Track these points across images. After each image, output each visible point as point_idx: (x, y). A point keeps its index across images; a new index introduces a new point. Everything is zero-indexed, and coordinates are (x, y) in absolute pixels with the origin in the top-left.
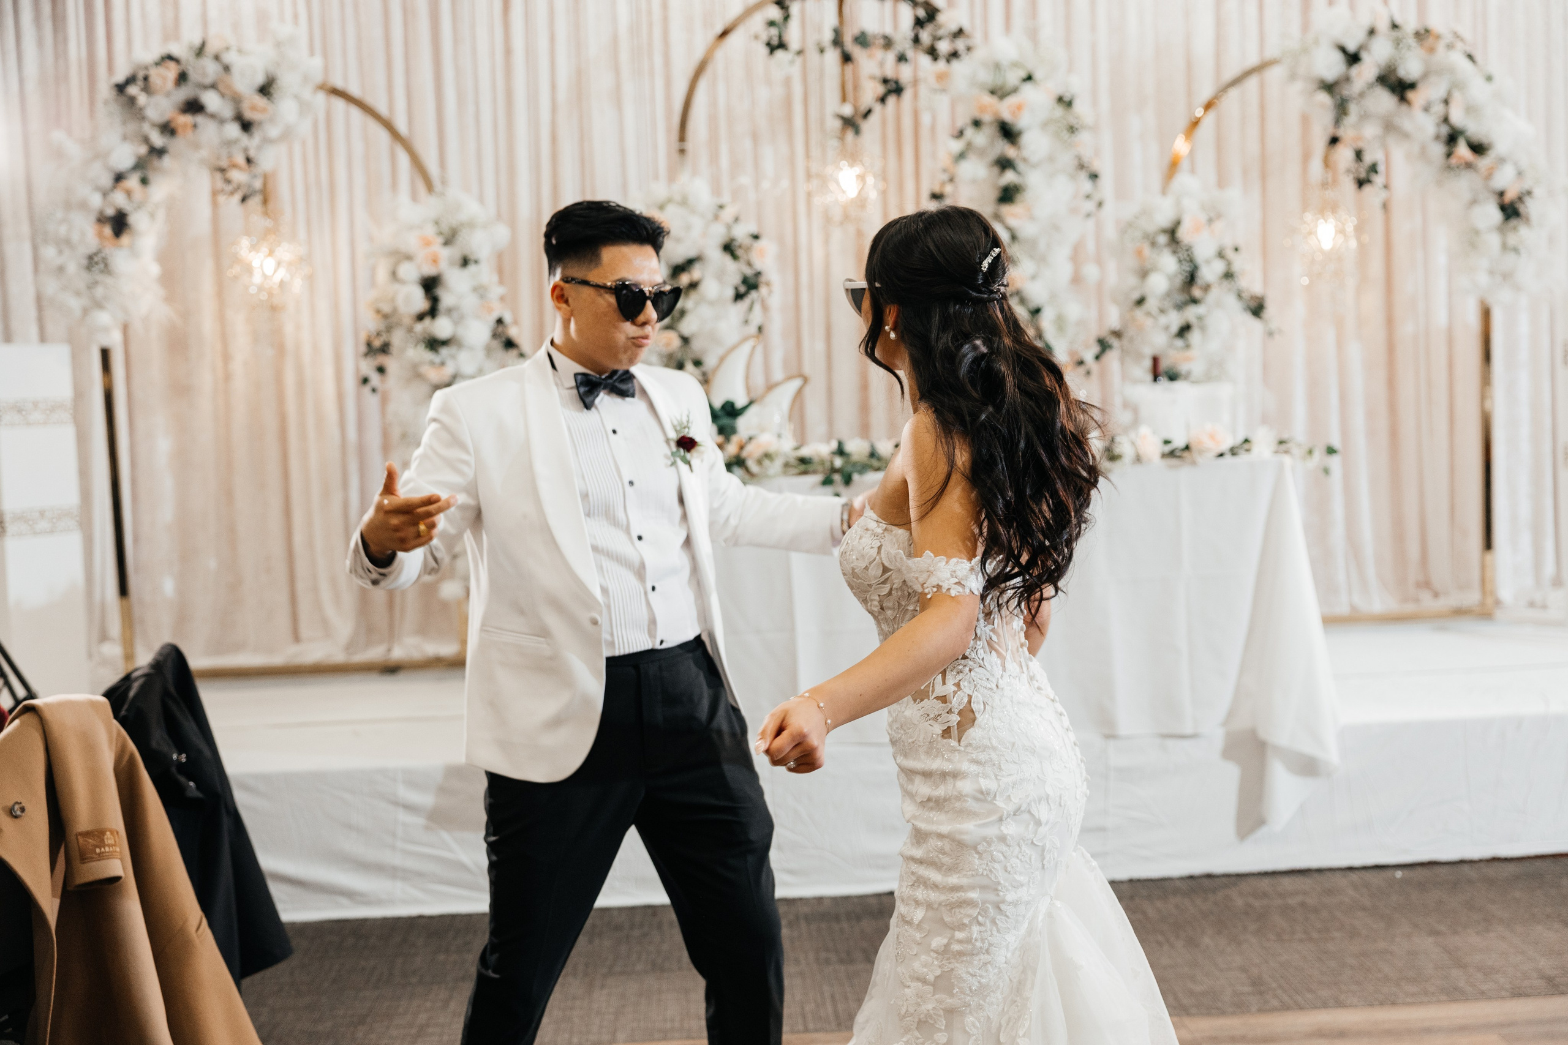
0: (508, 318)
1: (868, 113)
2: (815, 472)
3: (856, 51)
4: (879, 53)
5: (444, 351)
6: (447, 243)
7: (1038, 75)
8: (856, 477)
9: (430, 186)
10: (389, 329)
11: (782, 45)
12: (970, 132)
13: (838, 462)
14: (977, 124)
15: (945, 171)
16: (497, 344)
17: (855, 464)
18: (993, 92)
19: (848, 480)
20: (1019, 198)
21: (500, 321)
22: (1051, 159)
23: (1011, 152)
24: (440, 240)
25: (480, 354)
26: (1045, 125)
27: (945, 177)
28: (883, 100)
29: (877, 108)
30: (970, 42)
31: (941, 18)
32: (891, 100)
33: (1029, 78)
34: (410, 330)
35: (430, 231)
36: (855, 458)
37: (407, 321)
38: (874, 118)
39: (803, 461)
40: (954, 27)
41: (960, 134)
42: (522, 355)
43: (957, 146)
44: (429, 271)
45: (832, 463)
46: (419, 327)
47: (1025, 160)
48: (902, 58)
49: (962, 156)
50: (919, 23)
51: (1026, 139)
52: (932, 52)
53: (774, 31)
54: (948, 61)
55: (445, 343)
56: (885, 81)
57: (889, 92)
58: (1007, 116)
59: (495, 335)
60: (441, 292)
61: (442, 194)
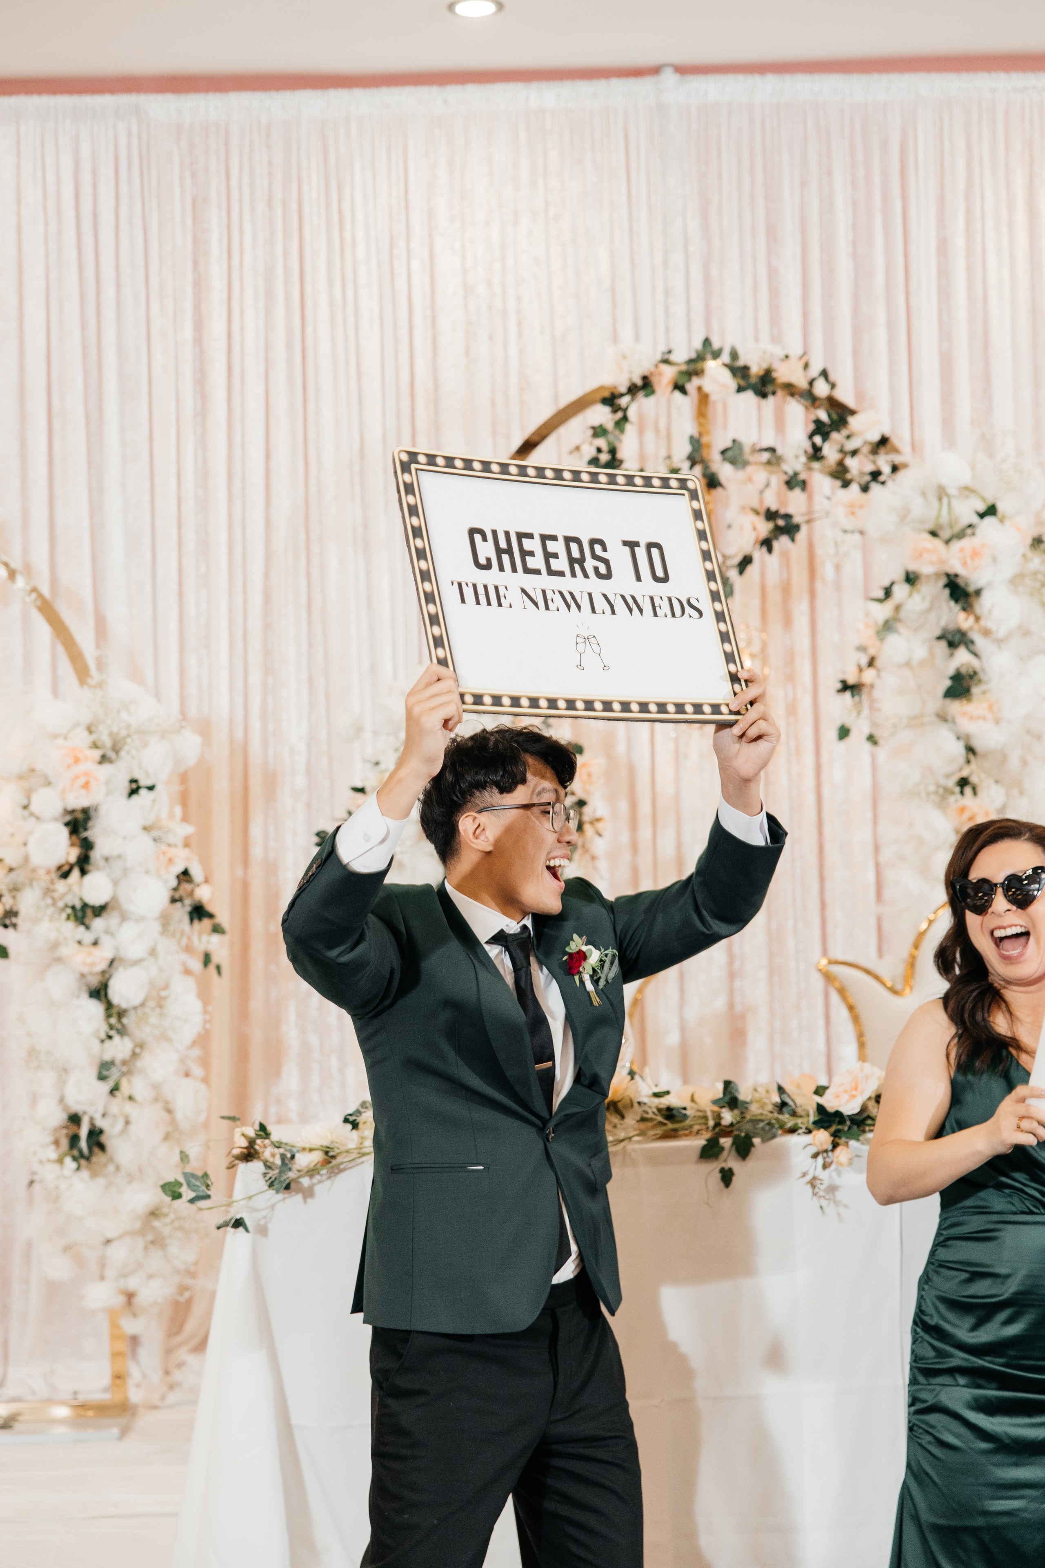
0: (197, 873)
1: (745, 562)
2: (689, 1133)
3: (725, 471)
4: (760, 475)
5: (98, 924)
6: (104, 759)
7: (1000, 507)
8: (756, 1141)
9: (82, 672)
10: (15, 889)
11: (614, 462)
12: (901, 591)
13: (728, 1117)
14: (911, 579)
15: (862, 649)
16: (181, 912)
17: (755, 1121)
18: (934, 534)
19: (744, 1149)
20: (975, 690)
21: (185, 875)
22: (1025, 632)
23: (964, 621)
24: (97, 754)
25: (155, 927)
26: (1016, 580)
27: (864, 661)
28: (767, 544)
29: (759, 555)
30: (898, 459)
31: (853, 422)
32: (782, 543)
33: (991, 511)
34: (48, 891)
35: (82, 739)
36: (754, 1109)
37: (43, 879)
38: (752, 570)
39: (670, 1114)
40: (876, 437)
41: (888, 592)
42: (217, 929)
43: (882, 612)
44: (79, 801)
45: (718, 1117)
46: (61, 886)
47: (986, 633)
48: (793, 482)
49: (888, 627)
50: (821, 430)
51: (984, 603)
52: (840, 474)
53: (602, 443)
54: (865, 489)
55: (99, 911)
56: (771, 515)
57: (779, 531)
58: (956, 567)
59: (174, 900)
60: (94, 833)
61: (101, 685)
